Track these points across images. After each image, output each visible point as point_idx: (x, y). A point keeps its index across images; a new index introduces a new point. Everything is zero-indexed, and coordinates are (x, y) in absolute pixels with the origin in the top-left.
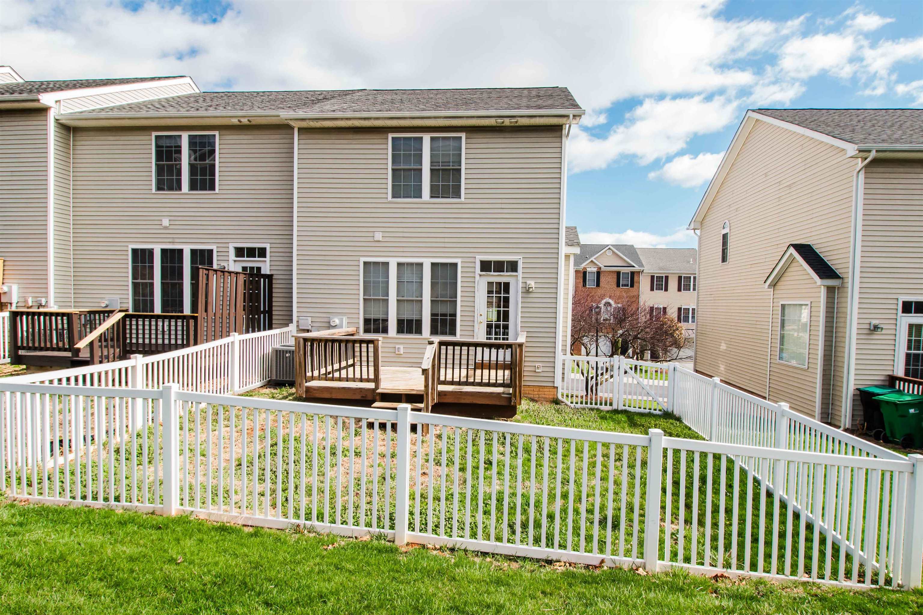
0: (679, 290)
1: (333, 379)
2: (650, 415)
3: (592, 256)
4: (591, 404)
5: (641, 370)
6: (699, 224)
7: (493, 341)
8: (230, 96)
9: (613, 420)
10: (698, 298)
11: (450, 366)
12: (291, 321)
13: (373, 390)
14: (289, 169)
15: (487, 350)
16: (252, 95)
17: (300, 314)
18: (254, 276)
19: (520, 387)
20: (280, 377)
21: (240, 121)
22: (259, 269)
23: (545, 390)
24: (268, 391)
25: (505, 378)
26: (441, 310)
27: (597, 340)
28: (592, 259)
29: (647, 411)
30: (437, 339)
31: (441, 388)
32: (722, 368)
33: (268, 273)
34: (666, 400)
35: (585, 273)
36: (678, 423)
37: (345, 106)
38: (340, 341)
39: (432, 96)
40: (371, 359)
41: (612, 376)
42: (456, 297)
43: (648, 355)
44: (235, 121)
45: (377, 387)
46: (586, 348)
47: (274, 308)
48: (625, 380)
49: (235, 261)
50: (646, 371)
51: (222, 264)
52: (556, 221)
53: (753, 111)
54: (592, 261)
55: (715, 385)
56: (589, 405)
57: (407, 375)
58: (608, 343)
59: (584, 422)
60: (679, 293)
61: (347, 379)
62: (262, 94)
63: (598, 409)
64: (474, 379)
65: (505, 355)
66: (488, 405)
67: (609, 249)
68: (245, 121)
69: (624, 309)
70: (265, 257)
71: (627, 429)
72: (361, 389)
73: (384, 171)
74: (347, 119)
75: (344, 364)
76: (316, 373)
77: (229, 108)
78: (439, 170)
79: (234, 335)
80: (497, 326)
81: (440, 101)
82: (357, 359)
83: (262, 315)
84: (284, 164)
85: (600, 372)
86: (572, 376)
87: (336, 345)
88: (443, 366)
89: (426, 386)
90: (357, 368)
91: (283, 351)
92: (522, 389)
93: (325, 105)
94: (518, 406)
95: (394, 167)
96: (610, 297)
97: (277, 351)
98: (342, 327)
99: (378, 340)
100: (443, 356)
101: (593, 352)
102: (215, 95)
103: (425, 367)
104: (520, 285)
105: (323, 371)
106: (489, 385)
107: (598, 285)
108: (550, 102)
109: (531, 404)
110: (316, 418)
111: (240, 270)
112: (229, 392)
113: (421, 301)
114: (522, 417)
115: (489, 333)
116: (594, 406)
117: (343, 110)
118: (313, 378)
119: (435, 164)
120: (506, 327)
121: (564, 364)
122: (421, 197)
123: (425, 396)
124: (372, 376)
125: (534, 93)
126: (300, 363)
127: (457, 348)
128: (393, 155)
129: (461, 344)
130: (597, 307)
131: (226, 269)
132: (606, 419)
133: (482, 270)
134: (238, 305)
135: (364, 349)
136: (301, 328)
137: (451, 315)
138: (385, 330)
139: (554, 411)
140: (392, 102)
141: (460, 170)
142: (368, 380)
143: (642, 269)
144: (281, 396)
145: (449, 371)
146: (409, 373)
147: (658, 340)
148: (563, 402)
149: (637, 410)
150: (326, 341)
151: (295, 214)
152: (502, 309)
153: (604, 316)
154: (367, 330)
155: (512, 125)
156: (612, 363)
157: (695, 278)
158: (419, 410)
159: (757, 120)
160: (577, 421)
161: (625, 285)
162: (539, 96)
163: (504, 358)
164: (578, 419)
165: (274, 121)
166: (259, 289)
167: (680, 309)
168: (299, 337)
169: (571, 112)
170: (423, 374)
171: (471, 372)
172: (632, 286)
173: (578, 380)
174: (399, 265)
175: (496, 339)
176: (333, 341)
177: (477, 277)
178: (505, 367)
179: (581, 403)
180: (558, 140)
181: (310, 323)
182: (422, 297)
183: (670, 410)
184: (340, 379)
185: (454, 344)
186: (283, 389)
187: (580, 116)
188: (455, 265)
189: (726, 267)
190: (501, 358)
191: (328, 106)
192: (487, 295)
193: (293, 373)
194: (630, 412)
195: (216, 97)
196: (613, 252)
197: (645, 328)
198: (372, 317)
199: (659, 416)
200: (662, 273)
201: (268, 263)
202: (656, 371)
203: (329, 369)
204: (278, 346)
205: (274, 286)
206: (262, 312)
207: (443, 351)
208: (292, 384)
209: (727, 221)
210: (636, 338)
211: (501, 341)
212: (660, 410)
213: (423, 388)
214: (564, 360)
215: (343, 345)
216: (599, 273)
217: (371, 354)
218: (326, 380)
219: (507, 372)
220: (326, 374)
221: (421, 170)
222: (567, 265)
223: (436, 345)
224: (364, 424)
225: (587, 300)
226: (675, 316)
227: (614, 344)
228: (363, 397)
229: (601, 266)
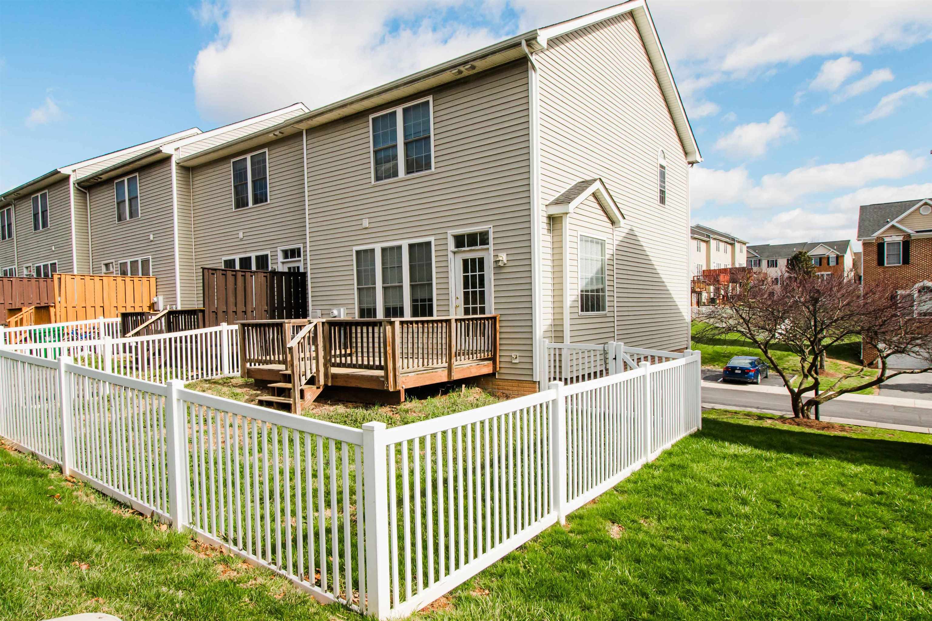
3: (892, 218)
18: (295, 275)
21: (275, 135)
22: (298, 268)
23: (525, 385)
26: (419, 295)
28: (894, 223)
31: (333, 370)
33: (303, 270)
42: (431, 280)
44: (272, 136)
49: (283, 262)
51: (274, 266)
54: (893, 226)
66: (369, 389)
67: (926, 204)
68: (278, 134)
70: (301, 256)
73: (368, 156)
78: (411, 142)
79: (222, 325)
80: (474, 310)
95: (375, 149)
96: (929, 280)
104: (492, 259)
106: (368, 367)
107: (906, 261)
113: (402, 287)
119: (408, 136)
120: (483, 310)
122: (398, 176)
133: (456, 246)
137: (428, 300)
141: (429, 137)
142: (284, 362)
150: (257, 325)
151: (307, 212)
152: (478, 289)
153: (920, 307)
155: (473, 72)
169: (521, 38)
174: (383, 250)
176: (260, 325)
177: (452, 255)
180: (524, 75)
181: (320, 315)
182: (402, 282)
188: (429, 244)
192: (462, 274)
198: (365, 306)
201: (303, 262)
216: (907, 244)
221: (396, 146)
229: (910, 231)
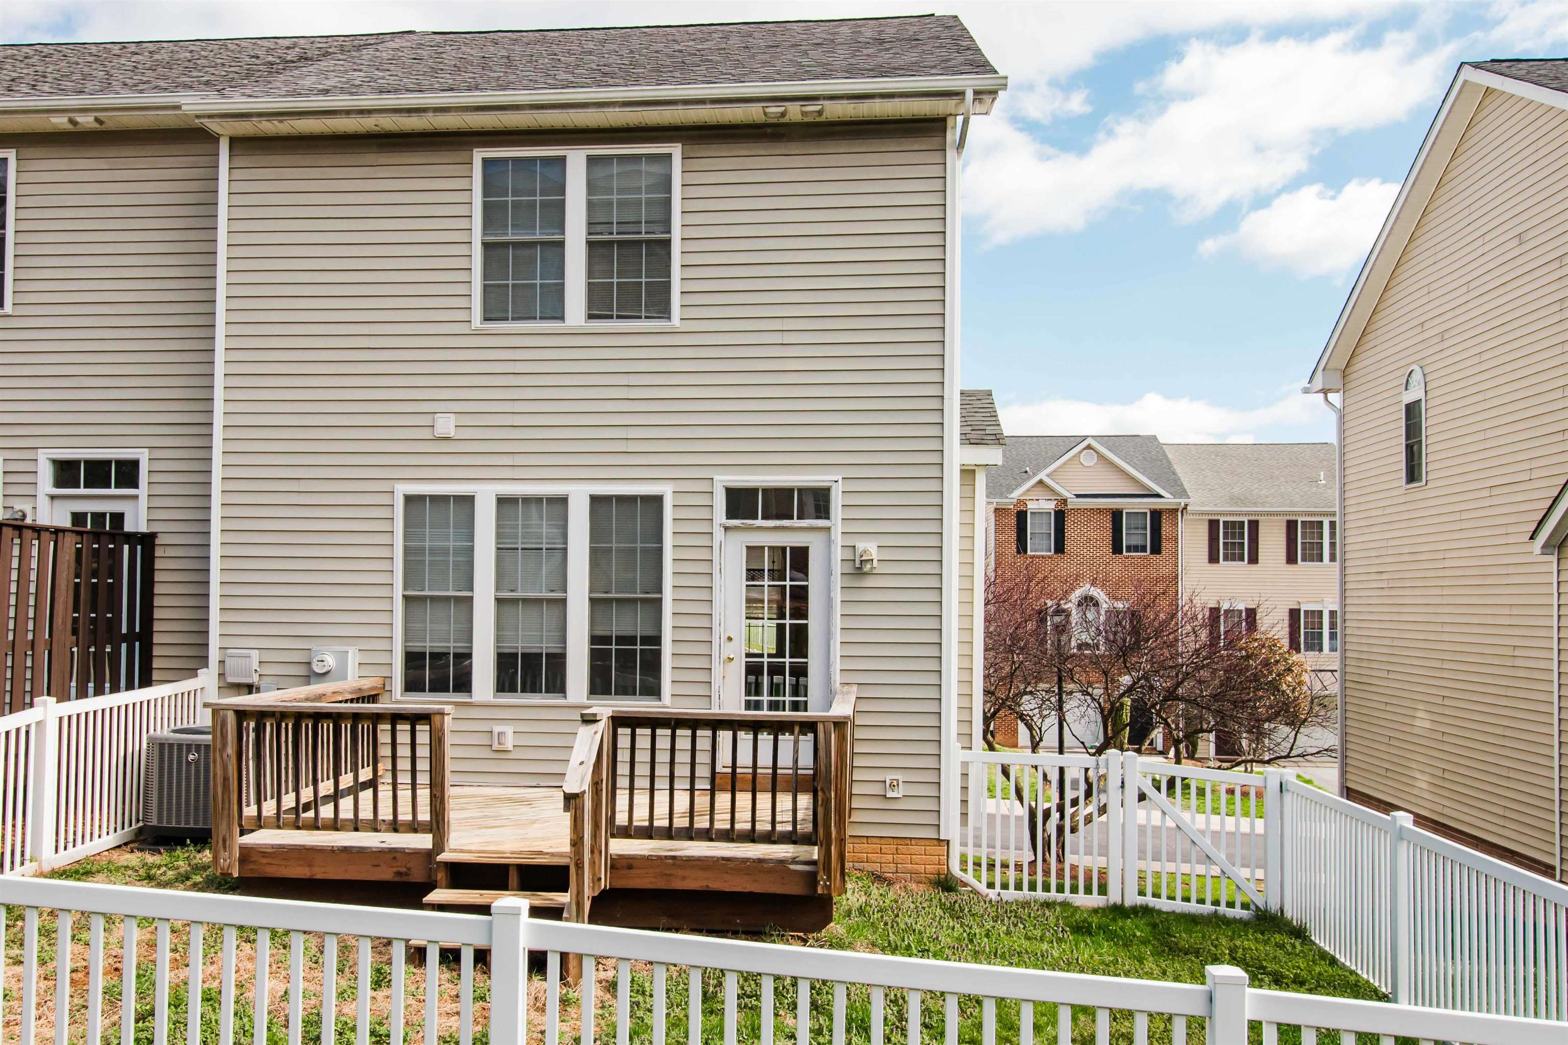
0: (1291, 559)
1: (315, 825)
2: (1217, 921)
3: (1038, 469)
4: (1046, 888)
5: (1186, 787)
6: (1339, 375)
7: (765, 713)
8: (49, 55)
9: (1111, 936)
10: (1343, 583)
11: (642, 783)
12: (204, 660)
13: (429, 855)
14: (204, 247)
15: (745, 738)
16: (108, 51)
17: (229, 642)
18: (104, 539)
19: (842, 841)
20: (169, 822)
21: (72, 121)
22: (118, 518)
23: (914, 849)
24: (133, 859)
25: (800, 815)
26: (617, 626)
27: (1061, 702)
28: (1042, 475)
29: (1207, 908)
30: (605, 708)
31: (619, 847)
32: (1422, 782)
33: (143, 528)
34: (1260, 874)
35: (1021, 517)
36: (1298, 943)
37: (358, 77)
38: (336, 718)
39: (591, 45)
40: (423, 765)
41: (1103, 810)
42: (660, 590)
43: (1207, 745)
44: (60, 122)
45: (439, 845)
46: (1030, 728)
47: (157, 627)
48: (1141, 815)
49: (53, 497)
50: (1201, 792)
51: (18, 507)
52: (935, 377)
53: (1477, 66)
54: (1041, 482)
55: (1401, 834)
56: (1040, 894)
57: (524, 809)
58: (1091, 712)
59: (1026, 944)
60: (1292, 567)
61: (356, 825)
62: (133, 48)
63: (1065, 905)
64: (712, 821)
65: (796, 751)
66: (751, 894)
67: (1089, 447)
68: (87, 121)
69: (1134, 614)
70: (136, 486)
71: (1149, 964)
72: (394, 853)
73: (462, 250)
74: (362, 112)
75: (346, 780)
76: (269, 808)
77: (46, 88)
78: (610, 243)
79: (45, 704)
80: (776, 670)
81: (613, 59)
82: (384, 766)
83: (124, 646)
84: (192, 235)
85: (1069, 795)
86: (991, 806)
87: (327, 728)
88: (623, 782)
89: (577, 843)
90: (385, 793)
91: (180, 746)
92: (849, 847)
93: (302, 77)
94: (836, 899)
95: (490, 239)
96: (1093, 583)
97: (162, 745)
98: (344, 677)
99: (442, 714)
100: (623, 756)
101: (1051, 738)
102: (9, 52)
103: (572, 786)
104: (838, 554)
105: (289, 801)
106: (751, 837)
107: (1060, 548)
108: (911, 57)
109: (875, 891)
110: (264, 939)
111: (67, 523)
112: (27, 863)
113: (564, 601)
114: (850, 929)
115: (753, 688)
116: (1053, 895)
117: (352, 89)
118: (259, 823)
119: (599, 228)
120: (800, 672)
121: (965, 775)
122: (562, 318)
123: (573, 870)
124: (424, 815)
125: (868, 33)
126: (226, 779)
127: (663, 734)
128: (486, 207)
129: (674, 723)
130: (1059, 611)
131: (28, 521)
132: (1090, 934)
133: (731, 514)
134: (58, 621)
135: (403, 737)
136: (231, 679)
137: (646, 640)
138: (464, 684)
139: (939, 912)
140: (485, 64)
141: (667, 243)
142: (414, 827)
143: (1183, 502)
144: (171, 874)
145: (642, 799)
146: (528, 802)
147: (1234, 703)
148: (965, 885)
149: (1178, 906)
150: (299, 717)
151: (219, 369)
152: (788, 622)
153: (1078, 635)
154: (412, 685)
155: (806, 120)
156: (1102, 771)
157: (1332, 524)
158: (555, 913)
159: (1488, 91)
160: (1006, 940)
161: (1136, 549)
162: (882, 42)
163: (796, 761)
164: (1008, 933)
165: (166, 119)
166: (115, 571)
167: (1294, 614)
168: (226, 708)
169: (967, 83)
170: (567, 808)
171: (702, 801)
172: (1156, 549)
173: (1005, 818)
174: (503, 502)
175: (773, 706)
176: (318, 717)
177: (719, 534)
178: (797, 785)
179: (1018, 887)
180: (936, 157)
181: (255, 666)
182: (565, 591)
183: (1274, 906)
184: (335, 825)
185: (654, 723)
186: (179, 852)
187: (993, 93)
188: (656, 501)
189: (1420, 496)
190: (785, 760)
191: (309, 78)
192: (745, 583)
193: (206, 805)
194: (1159, 912)
195: (12, 57)
196: (1100, 456)
197: (1198, 668)
198: (428, 645)
199: (1243, 924)
200: (1241, 512)
201: (143, 502)
202: (1231, 792)
203: (307, 794)
204: (164, 732)
205: (158, 564)
206: (125, 638)
207: (624, 741)
208: (202, 838)
209: (1415, 367)
210: (1171, 696)
211: (787, 713)
212: (1245, 906)
213: (567, 848)
214: (965, 764)
215: (346, 728)
216: (1060, 516)
217: (423, 752)
218: (297, 826)
219: (805, 801)
220: (296, 809)
221: (561, 244)
222: (968, 496)
223: (602, 726)
224: (398, 952)
225: (1028, 592)
226: (1282, 633)
227: (1110, 714)
228: (399, 873)
229: (1067, 494)
